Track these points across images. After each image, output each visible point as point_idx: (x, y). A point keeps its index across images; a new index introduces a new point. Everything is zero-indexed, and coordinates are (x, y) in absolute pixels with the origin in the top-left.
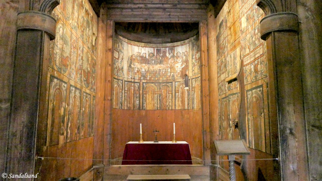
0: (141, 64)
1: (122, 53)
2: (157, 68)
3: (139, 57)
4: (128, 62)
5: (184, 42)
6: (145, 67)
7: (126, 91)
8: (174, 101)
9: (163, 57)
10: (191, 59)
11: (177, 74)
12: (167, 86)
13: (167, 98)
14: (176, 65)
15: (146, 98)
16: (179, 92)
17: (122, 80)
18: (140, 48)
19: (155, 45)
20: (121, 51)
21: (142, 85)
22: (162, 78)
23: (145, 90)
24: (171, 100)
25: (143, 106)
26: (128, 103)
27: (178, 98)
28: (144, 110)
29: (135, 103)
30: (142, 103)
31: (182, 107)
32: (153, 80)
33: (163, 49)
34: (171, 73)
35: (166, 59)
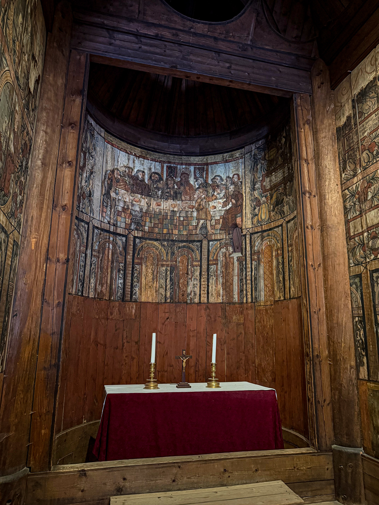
1: (91, 158)
2: (168, 208)
3: (128, 176)
4: (103, 182)
5: (232, 156)
6: (140, 201)
7: (95, 250)
8: (204, 283)
9: (180, 184)
10: (248, 190)
11: (214, 224)
12: (189, 248)
13: (190, 277)
14: (212, 204)
15: (140, 273)
16: (217, 264)
17: (88, 223)
18: (132, 157)
19: (166, 158)
20: (89, 153)
21: (132, 243)
22: (177, 231)
23: (138, 256)
24: (198, 280)
25: (132, 292)
26: (98, 282)
27: (217, 276)
28: (134, 302)
29: (114, 283)
30: (130, 284)
31: (226, 297)
32: (158, 234)
33: (183, 168)
34: (198, 219)
35: (189, 190)
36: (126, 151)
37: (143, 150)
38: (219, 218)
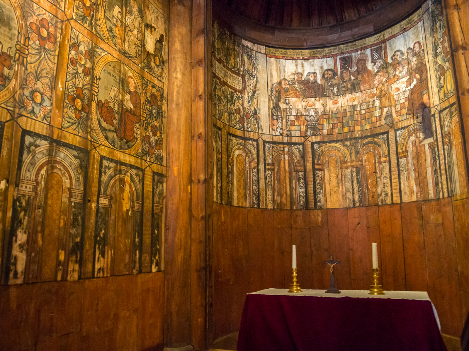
0: (305, 100)
1: (252, 78)
2: (346, 104)
3: (298, 82)
4: (270, 97)
5: (410, 22)
6: (314, 104)
7: (268, 164)
8: (395, 180)
9: (358, 72)
10: (431, 58)
11: (399, 109)
12: (375, 143)
13: (379, 175)
14: (394, 86)
15: (323, 179)
16: (407, 156)
17: (257, 140)
18: (300, 62)
19: (337, 50)
20: (249, 74)
21: (310, 150)
22: (359, 127)
23: (318, 161)
24: (389, 178)
25: (315, 199)
26: (276, 194)
27: (408, 170)
28: (319, 209)
29: (294, 193)
30: (312, 192)
31: (421, 194)
32: (338, 135)
33: (358, 55)
34: (381, 108)
35: (368, 76)
36: (293, 58)
37: (312, 50)
38: (404, 101)
